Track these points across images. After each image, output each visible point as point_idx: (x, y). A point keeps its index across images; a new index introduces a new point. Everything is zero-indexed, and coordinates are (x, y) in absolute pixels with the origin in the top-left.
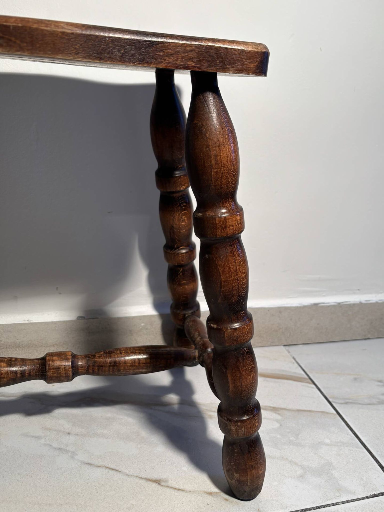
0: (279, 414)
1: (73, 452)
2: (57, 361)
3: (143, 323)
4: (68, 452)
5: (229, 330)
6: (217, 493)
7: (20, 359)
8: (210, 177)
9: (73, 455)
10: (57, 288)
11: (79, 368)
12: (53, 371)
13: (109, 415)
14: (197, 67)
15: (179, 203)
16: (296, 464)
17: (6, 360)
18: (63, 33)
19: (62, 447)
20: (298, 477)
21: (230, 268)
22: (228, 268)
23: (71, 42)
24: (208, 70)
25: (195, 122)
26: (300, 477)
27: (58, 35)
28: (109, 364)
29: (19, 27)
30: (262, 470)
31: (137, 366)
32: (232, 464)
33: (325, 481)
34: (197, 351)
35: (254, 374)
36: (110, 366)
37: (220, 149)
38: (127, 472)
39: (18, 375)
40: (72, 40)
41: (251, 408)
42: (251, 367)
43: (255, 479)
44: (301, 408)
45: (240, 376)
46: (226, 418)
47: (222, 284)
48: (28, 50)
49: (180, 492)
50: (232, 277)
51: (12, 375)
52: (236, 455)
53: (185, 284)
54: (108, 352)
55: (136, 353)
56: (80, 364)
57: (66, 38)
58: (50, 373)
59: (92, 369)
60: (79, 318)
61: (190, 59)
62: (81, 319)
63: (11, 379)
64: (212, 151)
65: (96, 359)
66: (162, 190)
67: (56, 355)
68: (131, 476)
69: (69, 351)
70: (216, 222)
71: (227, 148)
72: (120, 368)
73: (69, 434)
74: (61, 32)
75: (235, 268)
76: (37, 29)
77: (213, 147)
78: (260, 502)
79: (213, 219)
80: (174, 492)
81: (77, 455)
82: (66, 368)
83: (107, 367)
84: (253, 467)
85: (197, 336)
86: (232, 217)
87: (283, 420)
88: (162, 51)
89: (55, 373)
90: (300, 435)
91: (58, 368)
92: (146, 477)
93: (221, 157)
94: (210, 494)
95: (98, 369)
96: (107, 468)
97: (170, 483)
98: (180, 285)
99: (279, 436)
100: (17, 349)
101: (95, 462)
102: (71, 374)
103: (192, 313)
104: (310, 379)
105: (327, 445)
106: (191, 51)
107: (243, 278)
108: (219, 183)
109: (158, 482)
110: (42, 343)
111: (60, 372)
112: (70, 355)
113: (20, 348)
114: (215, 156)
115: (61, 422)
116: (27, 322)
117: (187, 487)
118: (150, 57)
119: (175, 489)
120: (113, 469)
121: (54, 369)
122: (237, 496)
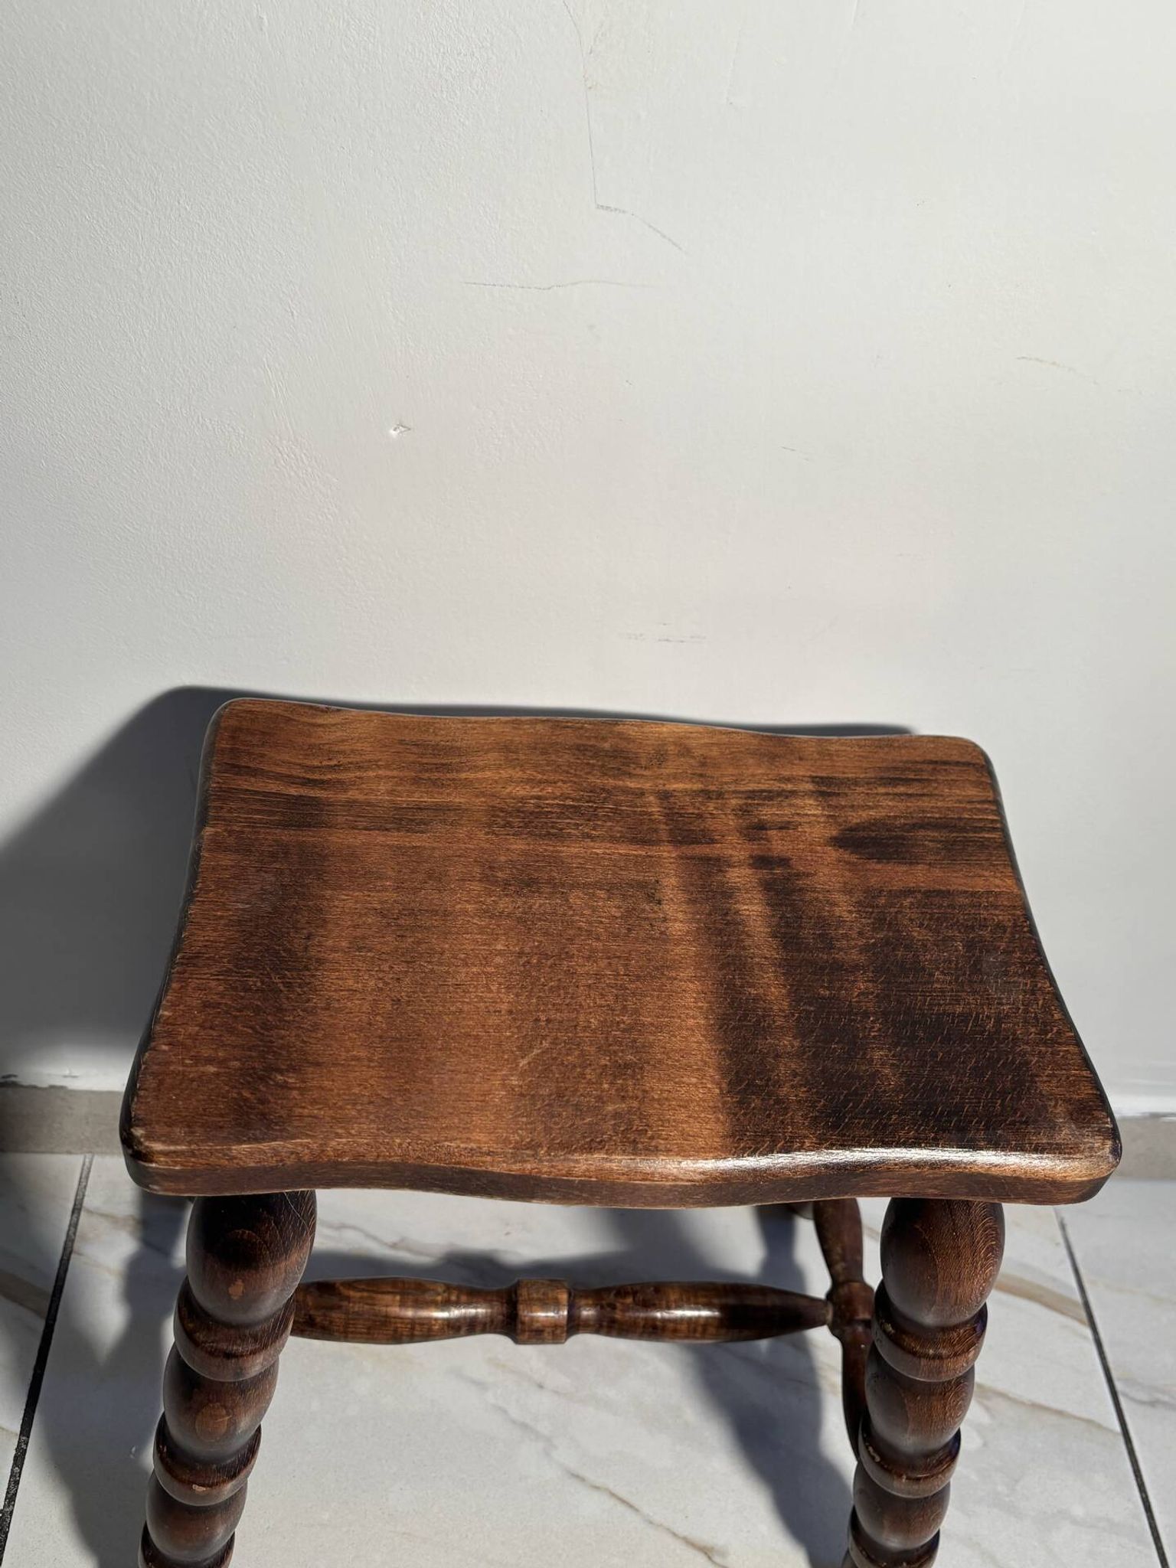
0: (987, 1409)
1: (549, 1440)
4: (538, 1436)
9: (548, 1447)
11: (582, 1322)
12: (529, 1335)
17: (439, 1298)
19: (528, 1422)
25: (917, 1227)
34: (831, 1307)
37: (958, 1284)
38: (650, 1515)
44: (1042, 1401)
45: (909, 1530)
54: (643, 1300)
56: (584, 1315)
58: (523, 1331)
67: (537, 1299)
68: (658, 1525)
70: (920, 1363)
71: (976, 1280)
73: (541, 1387)
77: (944, 1281)
79: (916, 1355)
81: (556, 1448)
82: (555, 1323)
90: (1021, 1483)
92: (686, 1534)
96: (613, 1495)
97: (731, 1560)
99: (974, 1477)
101: (589, 1475)
102: (564, 1331)
104: (1087, 1306)
105: (1075, 1521)
109: (707, 1552)
111: (542, 1337)
112: (566, 1301)
114: (945, 1292)
120: (623, 1501)
121: (531, 1332)
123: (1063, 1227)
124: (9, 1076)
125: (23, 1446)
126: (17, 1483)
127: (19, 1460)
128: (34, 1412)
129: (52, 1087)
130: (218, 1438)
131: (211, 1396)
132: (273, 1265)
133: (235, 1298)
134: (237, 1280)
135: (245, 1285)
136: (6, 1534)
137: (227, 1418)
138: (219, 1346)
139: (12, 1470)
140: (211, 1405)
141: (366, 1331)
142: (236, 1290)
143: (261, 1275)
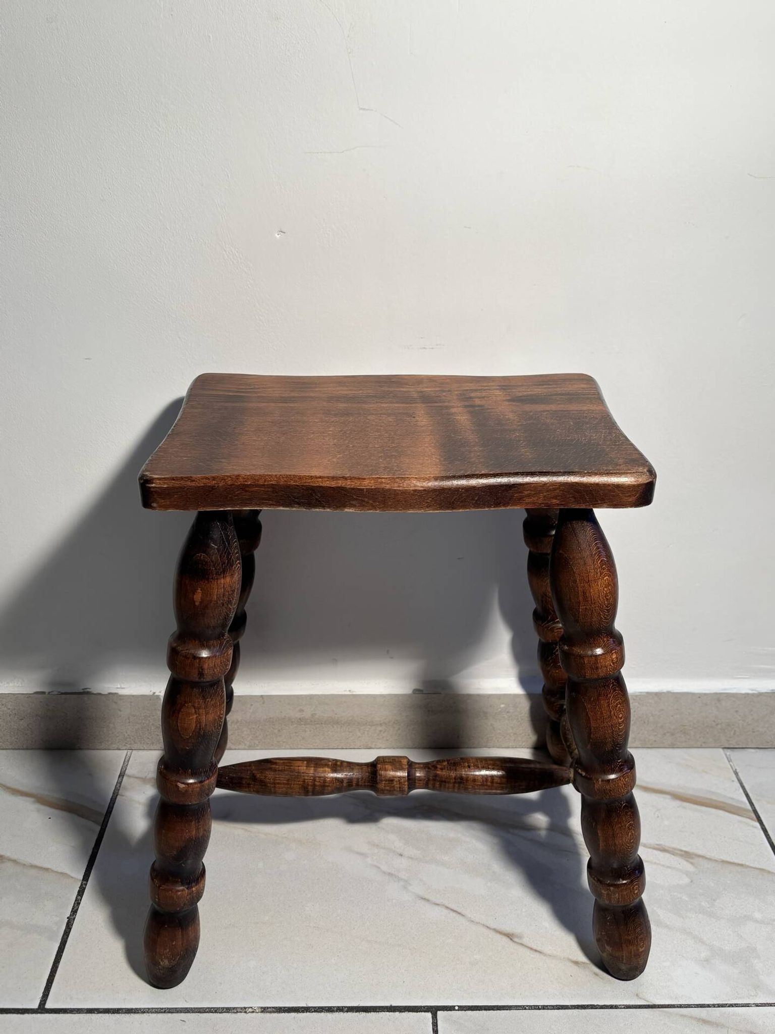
0: (692, 863)
1: (406, 881)
2: (390, 770)
3: (503, 704)
4: (399, 879)
5: (600, 782)
6: (584, 963)
7: (346, 763)
8: (577, 613)
9: (406, 885)
10: (388, 652)
11: (417, 781)
12: (385, 784)
13: (452, 835)
14: (563, 505)
16: (702, 942)
17: (330, 763)
18: (415, 490)
19: (393, 872)
20: (702, 961)
21: (602, 713)
22: (599, 713)
23: (423, 497)
24: (575, 506)
25: (561, 552)
26: (704, 961)
27: (409, 493)
28: (454, 780)
29: (372, 489)
30: (644, 948)
31: (489, 786)
32: (603, 933)
33: (740, 973)
34: (572, 771)
35: (633, 832)
36: (455, 782)
37: (589, 585)
38: (472, 917)
39: (344, 785)
40: (424, 495)
41: (628, 871)
42: (629, 823)
43: (633, 956)
44: (729, 859)
45: (613, 834)
46: (595, 878)
47: (592, 731)
48: (380, 508)
49: (537, 954)
50: (604, 723)
51: (337, 784)
52: (608, 924)
54: (453, 763)
55: (489, 768)
56: (418, 776)
57: (419, 494)
58: (381, 786)
59: (433, 784)
60: (416, 691)
61: (554, 497)
62: (418, 693)
63: (337, 788)
64: (580, 587)
65: (438, 772)
66: (532, 548)
67: (389, 762)
68: (477, 923)
69: (404, 757)
70: (584, 662)
71: (599, 583)
72: (466, 786)
73: (401, 855)
74: (413, 490)
75: (608, 713)
76: (390, 490)
77: (581, 583)
78: (641, 985)
79: (581, 657)
80: (528, 953)
81: (410, 885)
82: (401, 781)
83: (451, 784)
84: (630, 942)
86: (605, 656)
87: (697, 874)
88: (522, 492)
89: (388, 786)
90: (718, 901)
91: (391, 780)
92: (495, 927)
93: (590, 594)
94: (576, 963)
95: (440, 785)
96: (447, 908)
97: (525, 941)
98: (555, 667)
99: (685, 898)
100: (335, 726)
101: (432, 898)
102: (406, 787)
104: (755, 812)
105: (756, 921)
106: (555, 490)
107: (620, 724)
108: (589, 620)
109: (510, 936)
110: (366, 721)
111: (393, 785)
112: (406, 764)
113: (339, 724)
114: (583, 592)
115: (392, 837)
116: (348, 693)
117: (547, 949)
118: (508, 500)
119: (531, 949)
120: (453, 910)
121: (386, 781)
122: (611, 972)
123: (736, 773)
124: (86, 689)
125: (84, 886)
126: (79, 904)
127: (81, 892)
128: (91, 870)
129: (109, 694)
130: (191, 735)
131: (186, 698)
132: (217, 579)
133: (197, 604)
134: (198, 589)
135: (202, 592)
136: (71, 929)
137: (195, 716)
138: (190, 652)
139: (76, 898)
140: (186, 705)
141: (286, 782)
142: (198, 597)
143: (210, 585)
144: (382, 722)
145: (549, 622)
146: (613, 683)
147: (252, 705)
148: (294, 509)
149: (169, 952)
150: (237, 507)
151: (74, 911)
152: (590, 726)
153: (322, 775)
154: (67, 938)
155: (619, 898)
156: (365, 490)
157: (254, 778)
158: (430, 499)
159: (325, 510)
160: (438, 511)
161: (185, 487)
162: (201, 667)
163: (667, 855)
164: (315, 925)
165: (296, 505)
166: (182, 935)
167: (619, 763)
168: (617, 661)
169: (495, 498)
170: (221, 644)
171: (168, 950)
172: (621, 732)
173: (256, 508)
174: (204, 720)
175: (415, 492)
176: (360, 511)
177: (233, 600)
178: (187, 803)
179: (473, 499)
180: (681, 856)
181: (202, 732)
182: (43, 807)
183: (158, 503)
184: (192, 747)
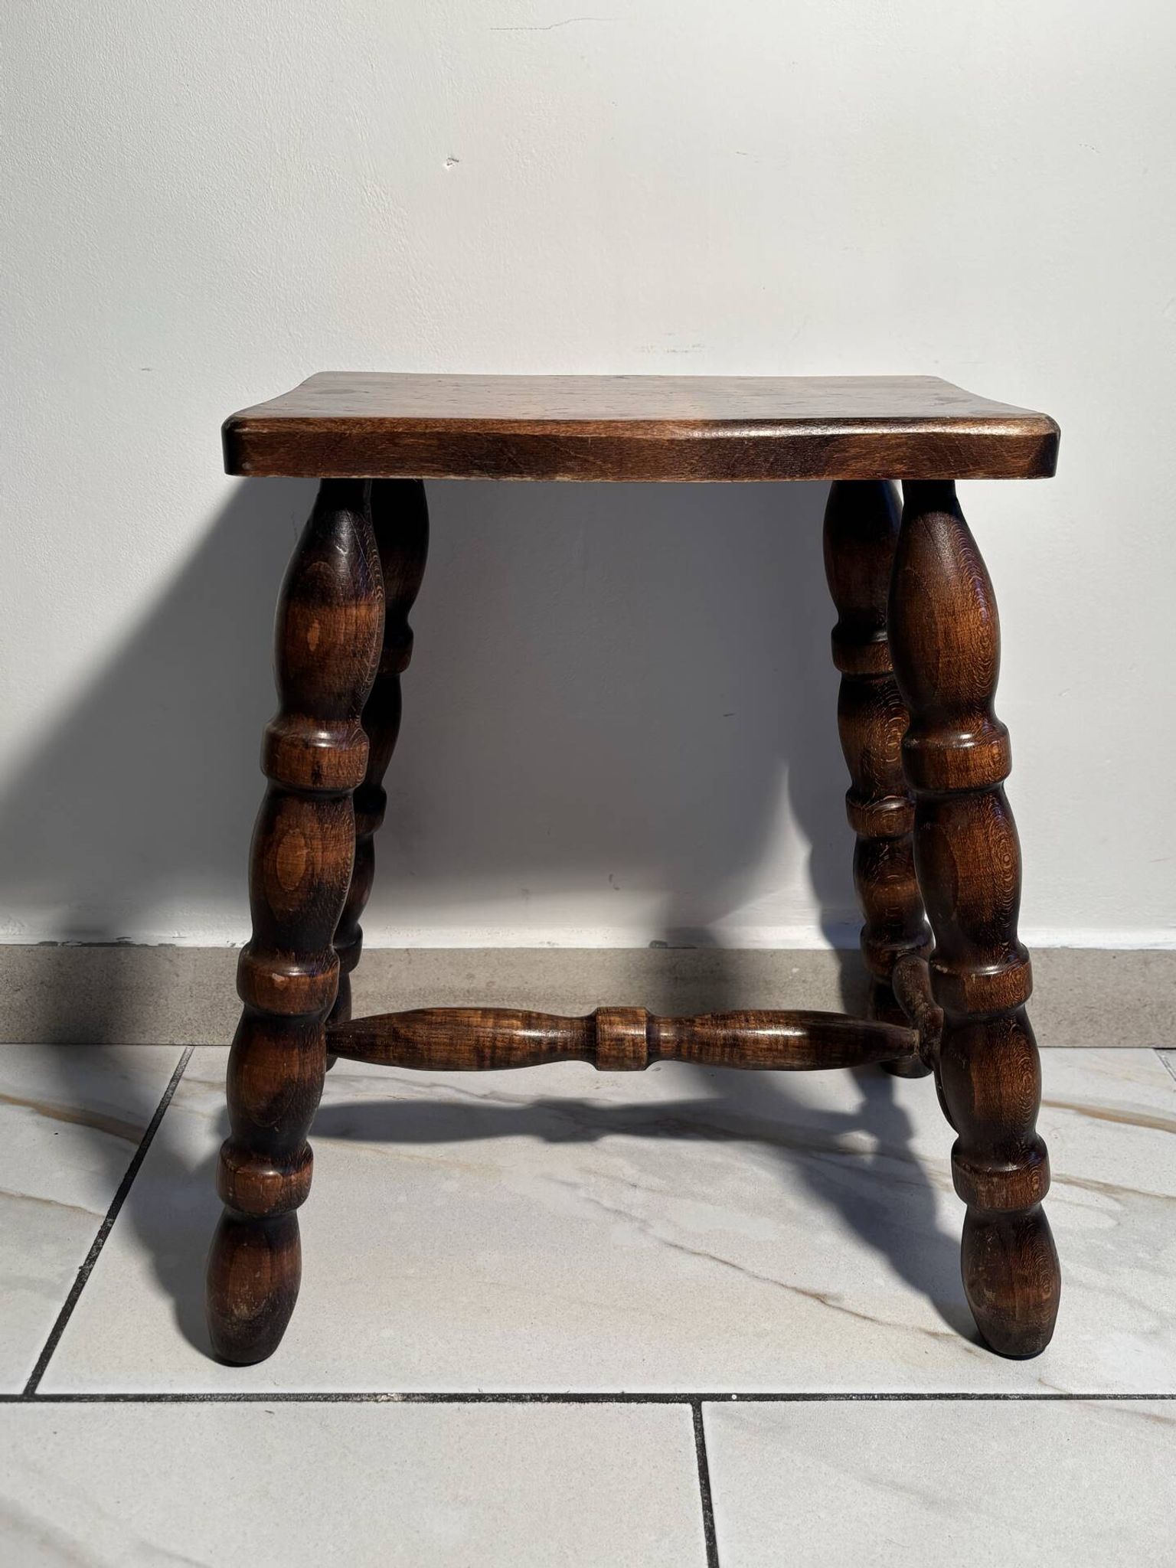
0: (1117, 1200)
1: (644, 1221)
2: (618, 1024)
3: (796, 966)
4: (632, 1219)
5: (974, 979)
6: (947, 1335)
7: (546, 1016)
8: (934, 672)
9: (644, 1226)
10: (611, 877)
11: (661, 1043)
12: (609, 1045)
13: (718, 1159)
14: (912, 473)
15: (884, 698)
16: (1143, 1306)
17: (520, 1014)
18: (672, 441)
19: (622, 1209)
20: (1145, 1333)
21: (975, 852)
22: (972, 852)
23: (684, 455)
24: (931, 476)
25: (908, 568)
26: (1150, 1333)
27: (663, 446)
28: (722, 1042)
29: (602, 438)
30: (1050, 1294)
31: (780, 1052)
32: (980, 1269)
34: (916, 1032)
35: (1031, 1077)
36: (724, 1046)
37: (955, 620)
38: (756, 1272)
39: (544, 1047)
40: (686, 451)
41: (1023, 1150)
42: (1022, 1060)
43: (1031, 1308)
45: (997, 1077)
46: (967, 1166)
47: (959, 884)
48: (613, 474)
49: (867, 1323)
50: (979, 869)
51: (532, 1045)
52: (989, 1249)
53: (894, 882)
54: (721, 1016)
55: (779, 1023)
56: (663, 1036)
57: (677, 448)
58: (604, 1050)
59: (688, 1048)
60: (655, 944)
61: (897, 460)
62: (659, 948)
63: (531, 1053)
64: (939, 624)
65: (696, 1029)
66: (846, 671)
67: (615, 1013)
68: (764, 1279)
69: (640, 1008)
70: (946, 759)
71: (971, 617)
72: (744, 1052)
73: (635, 1186)
74: (668, 440)
75: (986, 852)
76: (630, 439)
77: (941, 617)
78: (1046, 1367)
79: (941, 752)
80: (853, 1321)
81: (652, 1227)
82: (636, 1041)
83: (718, 1047)
84: (1025, 1281)
85: (921, 1001)
86: (981, 748)
87: (1127, 1215)
88: (844, 450)
89: (614, 1049)
90: (1165, 1251)
91: (620, 1039)
92: (795, 1285)
93: (956, 635)
94: (934, 1335)
95: (701, 1050)
96: (714, 1258)
97: (847, 1304)
98: (884, 882)
99: (1110, 1246)
101: (688, 1244)
102: (644, 1053)
103: (913, 949)
106: (899, 446)
107: (1005, 873)
108: (954, 684)
109: (820, 1298)
110: (576, 995)
111: (623, 1047)
112: (644, 1015)
113: (531, 1001)
114: (945, 633)
115: (620, 1161)
116: (546, 946)
117: (885, 1316)
118: (821, 464)
119: (857, 1315)
120: (726, 1263)
121: (612, 1041)
122: (994, 1345)
124: (124, 938)
125: (109, 1225)
126: (99, 1249)
127: (104, 1233)
128: (122, 1202)
129: (161, 945)
130: (297, 884)
131: (291, 820)
132: (346, 606)
133: (312, 648)
134: (313, 622)
135: (322, 628)
136: (84, 1283)
137: (305, 852)
138: (300, 737)
139: (96, 1240)
140: (291, 832)
141: (448, 1041)
142: (314, 635)
143: (334, 617)
144: (600, 998)
145: (873, 801)
146: (993, 801)
147: (391, 966)
148: (473, 478)
149: (249, 1291)
150: (381, 474)
151: (92, 1259)
152: (956, 877)
153: (508, 1031)
154: (78, 1296)
155: (1007, 1198)
156: (590, 441)
157: (395, 1035)
158: (697, 458)
159: (524, 479)
160: (709, 481)
161: (297, 433)
162: (318, 762)
163: (1076, 1189)
164: (493, 1281)
165: (475, 471)
166: (272, 1262)
167: (1005, 947)
168: (1000, 761)
169: (803, 460)
170: (350, 732)
171: (247, 1287)
172: (1009, 888)
173: (411, 477)
174: (320, 859)
175: (672, 444)
176: (581, 479)
177: (371, 651)
178: (286, 1011)
179: (766, 460)
180: (1098, 1189)
181: (316, 881)
182: (45, 1119)
183: (252, 461)
184: (299, 909)
